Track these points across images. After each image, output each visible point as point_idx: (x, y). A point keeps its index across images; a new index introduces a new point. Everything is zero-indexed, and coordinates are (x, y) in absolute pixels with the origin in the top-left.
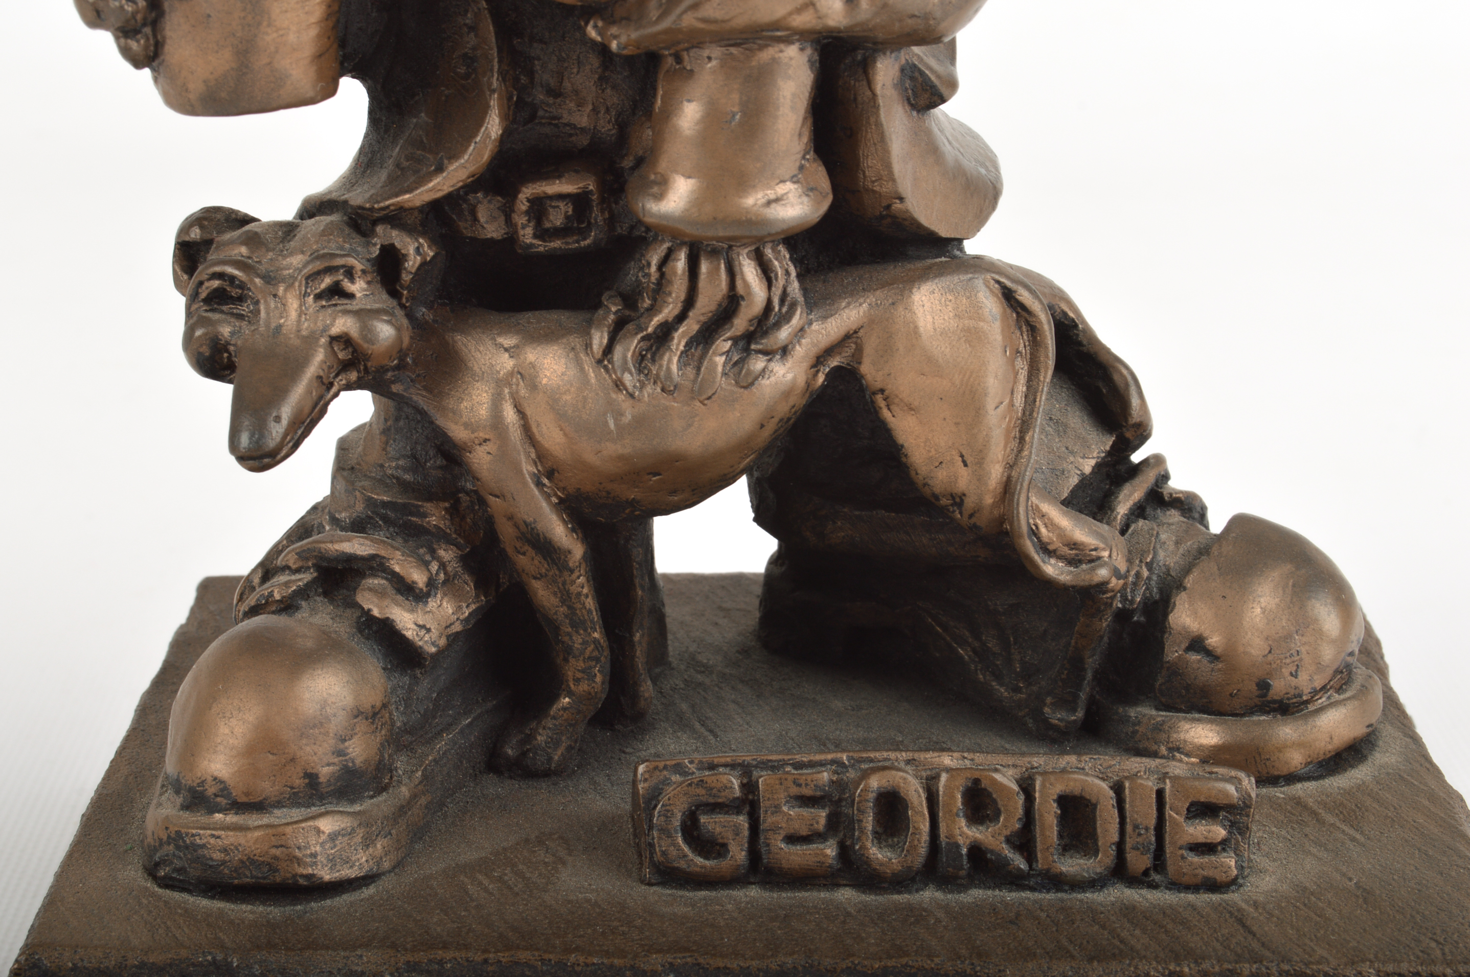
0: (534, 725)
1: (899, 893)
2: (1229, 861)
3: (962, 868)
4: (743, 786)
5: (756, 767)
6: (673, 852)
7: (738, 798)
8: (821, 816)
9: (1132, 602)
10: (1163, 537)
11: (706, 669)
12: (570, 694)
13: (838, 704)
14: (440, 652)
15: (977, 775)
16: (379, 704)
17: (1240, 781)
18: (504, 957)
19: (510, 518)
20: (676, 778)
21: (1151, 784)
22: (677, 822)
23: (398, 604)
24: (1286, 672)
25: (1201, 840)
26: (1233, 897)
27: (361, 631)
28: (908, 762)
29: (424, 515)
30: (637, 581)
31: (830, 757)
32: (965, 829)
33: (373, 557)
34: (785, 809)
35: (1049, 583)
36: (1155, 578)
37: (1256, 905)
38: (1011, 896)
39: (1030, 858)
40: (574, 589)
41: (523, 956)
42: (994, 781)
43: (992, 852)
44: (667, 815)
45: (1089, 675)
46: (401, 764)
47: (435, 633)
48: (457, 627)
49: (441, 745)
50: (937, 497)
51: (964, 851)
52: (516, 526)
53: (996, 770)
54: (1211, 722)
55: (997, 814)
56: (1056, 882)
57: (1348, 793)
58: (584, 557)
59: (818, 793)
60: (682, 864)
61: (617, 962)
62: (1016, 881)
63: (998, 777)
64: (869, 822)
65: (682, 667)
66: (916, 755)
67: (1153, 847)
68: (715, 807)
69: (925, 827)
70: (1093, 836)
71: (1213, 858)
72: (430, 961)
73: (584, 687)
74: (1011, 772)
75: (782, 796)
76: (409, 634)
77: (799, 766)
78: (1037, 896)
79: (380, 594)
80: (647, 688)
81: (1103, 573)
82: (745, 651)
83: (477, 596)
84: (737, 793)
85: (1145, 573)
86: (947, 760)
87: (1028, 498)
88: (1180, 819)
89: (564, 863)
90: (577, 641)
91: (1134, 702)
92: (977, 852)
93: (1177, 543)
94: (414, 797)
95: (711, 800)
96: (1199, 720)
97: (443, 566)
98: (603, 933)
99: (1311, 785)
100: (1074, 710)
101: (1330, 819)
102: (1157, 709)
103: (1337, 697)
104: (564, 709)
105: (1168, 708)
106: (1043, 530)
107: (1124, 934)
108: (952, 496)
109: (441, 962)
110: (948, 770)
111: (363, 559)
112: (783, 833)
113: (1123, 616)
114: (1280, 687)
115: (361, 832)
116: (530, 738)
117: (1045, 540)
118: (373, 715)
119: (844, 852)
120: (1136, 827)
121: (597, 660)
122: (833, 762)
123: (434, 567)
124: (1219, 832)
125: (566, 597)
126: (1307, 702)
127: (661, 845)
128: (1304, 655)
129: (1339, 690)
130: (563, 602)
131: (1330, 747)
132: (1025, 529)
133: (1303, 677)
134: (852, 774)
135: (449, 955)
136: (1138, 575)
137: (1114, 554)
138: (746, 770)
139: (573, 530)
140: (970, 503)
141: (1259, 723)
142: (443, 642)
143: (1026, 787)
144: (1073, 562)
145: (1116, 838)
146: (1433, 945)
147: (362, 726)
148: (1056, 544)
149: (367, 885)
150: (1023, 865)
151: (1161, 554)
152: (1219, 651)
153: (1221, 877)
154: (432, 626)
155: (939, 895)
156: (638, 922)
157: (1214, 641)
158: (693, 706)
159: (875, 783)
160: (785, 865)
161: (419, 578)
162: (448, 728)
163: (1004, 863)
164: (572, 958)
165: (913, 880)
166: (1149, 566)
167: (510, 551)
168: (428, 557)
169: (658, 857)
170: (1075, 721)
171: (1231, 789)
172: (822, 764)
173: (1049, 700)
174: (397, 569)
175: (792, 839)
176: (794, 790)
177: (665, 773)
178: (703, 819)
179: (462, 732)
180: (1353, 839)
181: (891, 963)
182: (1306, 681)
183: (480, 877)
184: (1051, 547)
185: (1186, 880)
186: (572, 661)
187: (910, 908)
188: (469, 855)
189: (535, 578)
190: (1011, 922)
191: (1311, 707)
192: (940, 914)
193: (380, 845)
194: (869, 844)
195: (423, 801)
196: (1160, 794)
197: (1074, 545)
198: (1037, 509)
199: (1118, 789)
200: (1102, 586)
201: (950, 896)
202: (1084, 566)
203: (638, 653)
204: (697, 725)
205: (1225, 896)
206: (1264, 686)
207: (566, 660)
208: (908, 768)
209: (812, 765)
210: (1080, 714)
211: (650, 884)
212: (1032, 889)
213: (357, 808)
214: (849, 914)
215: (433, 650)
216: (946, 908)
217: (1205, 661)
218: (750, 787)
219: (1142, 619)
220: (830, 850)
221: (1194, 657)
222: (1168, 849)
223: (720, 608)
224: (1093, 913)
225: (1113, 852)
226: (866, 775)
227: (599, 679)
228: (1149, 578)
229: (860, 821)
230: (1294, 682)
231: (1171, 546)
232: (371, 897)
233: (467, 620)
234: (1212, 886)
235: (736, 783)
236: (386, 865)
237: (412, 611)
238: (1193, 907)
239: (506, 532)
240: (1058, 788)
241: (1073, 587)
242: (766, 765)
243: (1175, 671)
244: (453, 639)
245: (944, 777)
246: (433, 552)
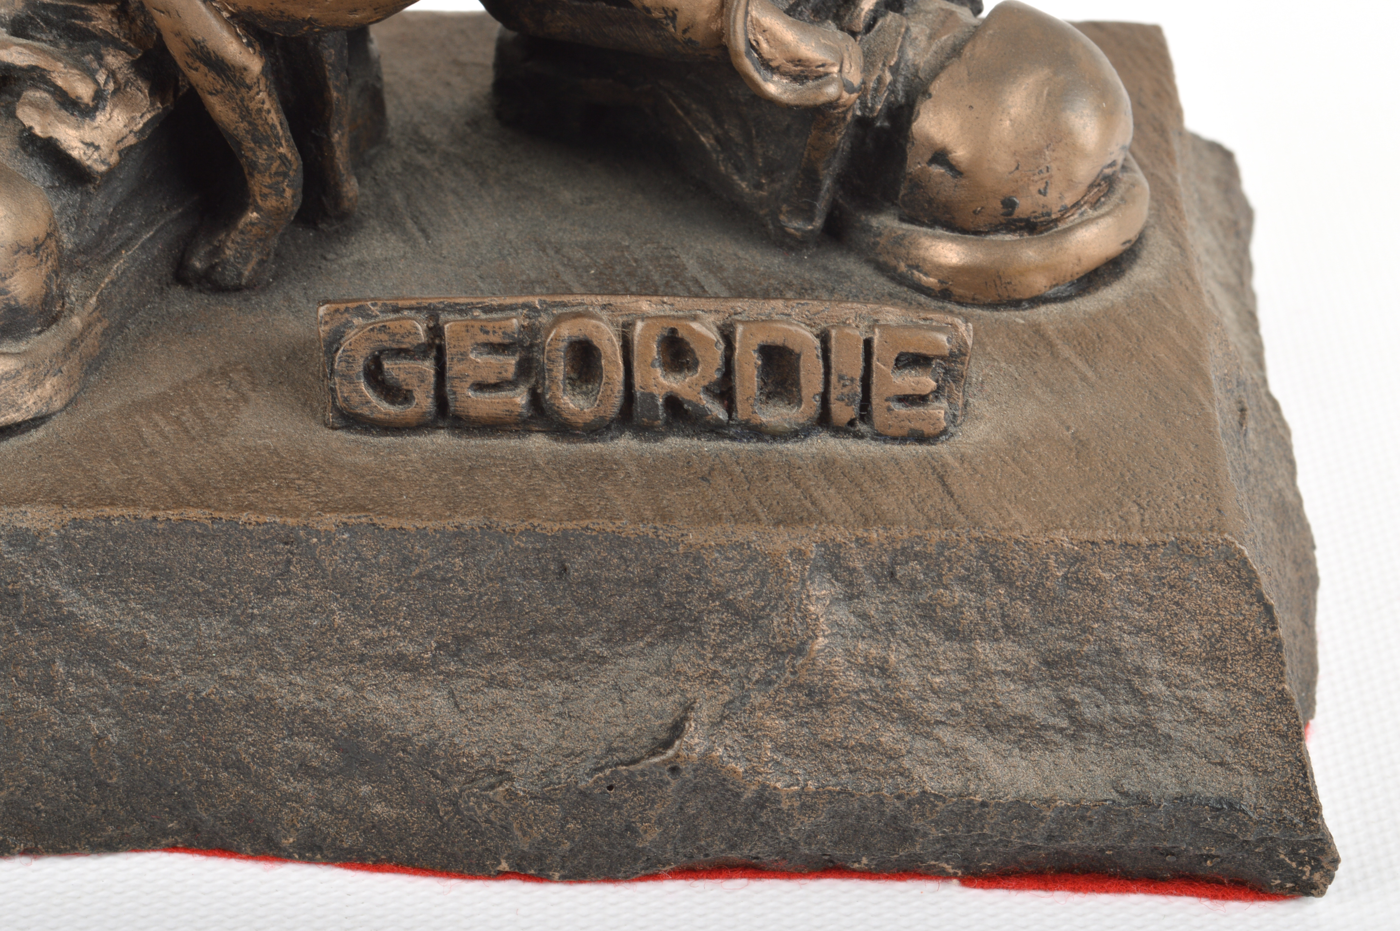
0: (222, 236)
1: (593, 441)
2: (939, 410)
3: (657, 418)
4: (429, 329)
5: (443, 310)
6: (355, 399)
7: (423, 344)
8: (510, 363)
9: (872, 109)
10: (915, 30)
11: (426, 146)
12: (258, 209)
13: (566, 196)
14: (111, 173)
15: (673, 324)
16: (42, 235)
17: (955, 327)
18: (173, 515)
19: (178, 34)
20: (358, 321)
21: (859, 334)
22: (359, 367)
23: (63, 122)
24: (1034, 189)
25: (909, 392)
26: (941, 449)
27: (24, 147)
28: (604, 307)
29: (89, 18)
30: (331, 83)
31: (521, 300)
32: (662, 380)
33: (33, 68)
34: (472, 356)
35: (771, 102)
36: (901, 79)
37: (962, 459)
38: (708, 446)
39: (730, 409)
40: (253, 106)
41: (193, 513)
42: (692, 331)
43: (689, 402)
44: (349, 361)
45: (827, 183)
46: (74, 288)
47: (106, 150)
48: (132, 140)
49: (118, 265)
50: (648, 10)
51: (660, 401)
52: (184, 42)
53: (695, 318)
54: (952, 240)
55: (696, 363)
56: (757, 432)
57: (1093, 318)
58: (264, 72)
59: (507, 341)
60: (365, 411)
61: (290, 521)
62: (716, 430)
63: (695, 325)
64: (560, 370)
65: (403, 144)
66: (613, 300)
67: (858, 399)
68: (399, 353)
69: (619, 376)
70: (797, 383)
71: (921, 409)
72: (97, 518)
73: (272, 203)
74: (711, 318)
75: (468, 343)
76: (75, 154)
77: (488, 309)
78: (736, 446)
79: (41, 108)
81: (831, 91)
82: (474, 123)
83: (153, 104)
84: (423, 338)
85: (888, 77)
86: (645, 305)
87: (747, 13)
88: (888, 370)
89: (246, 401)
90: (262, 157)
91: (876, 208)
92: (673, 402)
93: (931, 37)
94: (88, 326)
95: (395, 346)
96: (939, 238)
97: (112, 74)
98: (278, 487)
99: (1055, 309)
100: (811, 220)
101: (1066, 351)
102: (902, 220)
103: (1091, 213)
104: (252, 224)
105: (912, 220)
106: (764, 45)
107: (817, 494)
108: (665, 10)
109: (108, 519)
110: (644, 317)
111: (21, 69)
112: (470, 381)
113: (863, 123)
114: (1025, 206)
115: (26, 375)
116: (217, 251)
117: (767, 56)
118: (37, 248)
119: (536, 400)
120: (841, 378)
121: (285, 175)
122: (524, 306)
123: (101, 78)
124: (926, 382)
125: (245, 113)
126: (1056, 221)
127: (343, 390)
128: (1054, 171)
129: (1094, 205)
130: (243, 118)
131: (1077, 269)
132: (741, 46)
133: (1053, 194)
134: (544, 319)
135: (117, 512)
136: (880, 80)
137: (846, 67)
138: (433, 312)
139: (250, 44)
140: (682, 19)
141: (1003, 243)
142: (114, 159)
143: (727, 335)
144: (799, 78)
145: (820, 388)
146: (1135, 509)
147: (25, 260)
148: (778, 60)
149: (36, 427)
150: (722, 415)
151: (910, 53)
152: (963, 166)
153: (928, 429)
154: (99, 140)
155: (634, 444)
156: (317, 474)
157: (960, 153)
158: (408, 197)
159: (567, 331)
160: (473, 413)
161: (83, 90)
162: (126, 243)
163: (703, 412)
164: (244, 517)
165: (608, 428)
166: (895, 70)
167: (181, 64)
168: (95, 65)
169: (339, 403)
170: (812, 231)
171: (943, 338)
172: (512, 308)
173: (784, 208)
174: (60, 83)
175: (480, 387)
176: (482, 338)
177: (347, 315)
178: (387, 365)
179: (143, 246)
180: (1084, 378)
181: (570, 525)
182: (1054, 201)
183: (157, 417)
184: (774, 64)
185: (891, 432)
186: (258, 176)
187: (601, 459)
188: (148, 390)
189: (211, 94)
190: (703, 478)
191: (1061, 226)
192: (632, 468)
193: (49, 386)
194: (560, 394)
195: (99, 328)
196: (868, 343)
197: (799, 62)
198: (757, 24)
199: (824, 338)
200: (832, 104)
201: (645, 445)
202: (810, 83)
203: (338, 153)
205: (932, 448)
206: (1009, 204)
207: (251, 175)
208: (605, 315)
209: (502, 308)
210: (818, 223)
211: (334, 428)
212: (732, 438)
213: (23, 346)
214: (536, 467)
215: (103, 168)
216: (639, 459)
217: (949, 175)
218: (436, 331)
219: (886, 124)
220: (520, 398)
221: (937, 170)
222: (875, 400)
224: (789, 466)
225: (817, 402)
226: (558, 320)
227: (288, 193)
228: (894, 83)
229: (551, 370)
230: (1042, 199)
231: (922, 41)
232: (40, 441)
233: (142, 131)
234: (921, 438)
235: (421, 329)
236: (57, 404)
237: (78, 128)
238: (896, 461)
239: (176, 48)
240: (761, 338)
242: (454, 308)
243: (917, 184)
244: (125, 154)
245: (640, 325)
246: (100, 58)
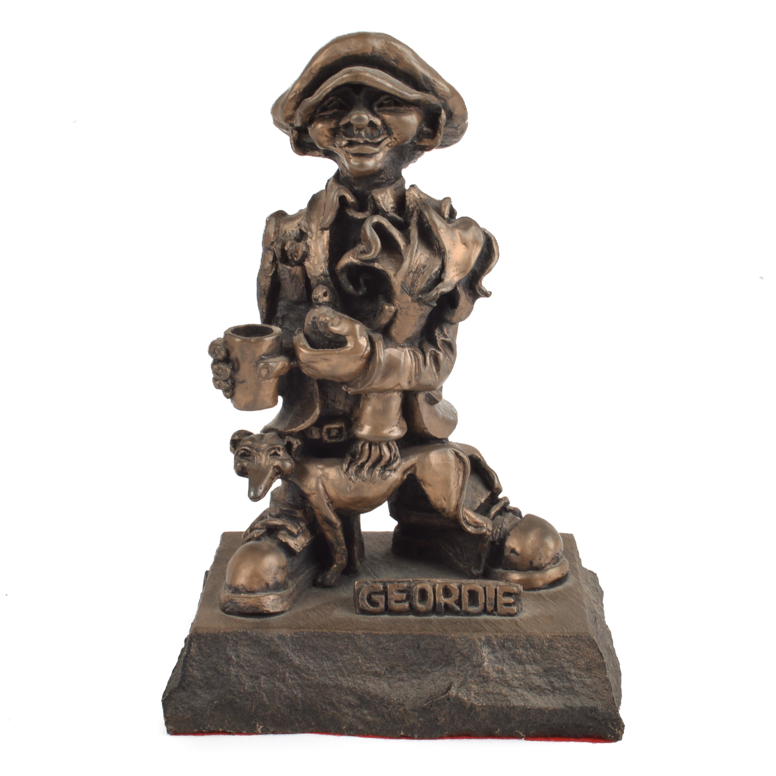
0: (326, 573)
1: (425, 616)
2: (515, 608)
3: (442, 609)
4: (383, 587)
5: (387, 582)
6: (364, 605)
7: (381, 591)
8: (404, 596)
9: (495, 539)
10: (505, 520)
11: (376, 559)
12: (336, 564)
13: (414, 569)
14: (301, 552)
15: (446, 584)
16: (285, 565)
17: (518, 586)
18: (320, 631)
19: (321, 514)
20: (365, 585)
21: (494, 587)
22: (365, 597)
23: (289, 538)
24: (537, 558)
25: (507, 602)
26: (516, 618)
27: (279, 546)
28: (428, 581)
29: (296, 514)
30: (355, 533)
31: (407, 580)
32: (443, 599)
33: (282, 525)
34: (395, 593)
35: (469, 533)
36: (502, 532)
37: (521, 620)
38: (455, 617)
39: (461, 607)
40: (338, 534)
41: (325, 630)
42: (451, 586)
43: (450, 605)
44: (363, 595)
45: (484, 560)
46: (290, 583)
47: (299, 547)
48: (305, 545)
49: (301, 578)
50: (438, 509)
51: (443, 605)
52: (322, 517)
53: (452, 583)
54: (517, 573)
55: (452, 595)
56: (467, 613)
57: (555, 593)
58: (341, 525)
59: (404, 589)
60: (367, 609)
61: (349, 632)
62: (457, 613)
63: (452, 585)
64: (417, 597)
65: (369, 559)
66: (430, 579)
67: (494, 604)
68: (376, 593)
69: (432, 598)
70: (478, 601)
71: (510, 607)
72: (300, 632)
73: (340, 562)
74: (456, 584)
75: (394, 590)
76: (292, 546)
77: (399, 582)
78: (463, 617)
79: (285, 535)
80: (358, 563)
81: (484, 530)
82: (387, 554)
83: (311, 537)
84: (382, 589)
85: (499, 531)
86: (439, 581)
87: (463, 509)
88: (501, 597)
89: (335, 609)
90: (338, 549)
91: (497, 568)
92: (446, 605)
93: (510, 522)
94: (294, 591)
95: (375, 591)
96: (514, 572)
97: (301, 528)
98: (346, 626)
99: (545, 591)
100: (480, 570)
101: (548, 599)
102: (503, 569)
103: (553, 566)
104: (335, 568)
105: (506, 569)
106: (467, 518)
107: (484, 626)
108: (442, 509)
109: (303, 632)
110: (439, 583)
111: (280, 526)
112: (394, 600)
113: (493, 543)
114: (536, 563)
115: (280, 600)
116: (325, 576)
117: (468, 521)
118: (283, 568)
119: (411, 605)
120: (489, 599)
121: (344, 554)
122: (408, 581)
123: (299, 528)
124: (512, 600)
125: (336, 536)
126: (544, 567)
127: (361, 603)
128: (542, 554)
129: (554, 564)
130: (335, 538)
131: (550, 580)
132: (462, 518)
133: (542, 560)
134: (413, 584)
135: (305, 630)
136: (497, 531)
137: (488, 525)
138: (384, 583)
139: (338, 518)
140: (447, 511)
141: (530, 573)
142: (301, 549)
143: (460, 588)
144: (476, 527)
145: (484, 601)
146: (566, 629)
147: (281, 571)
148: (471, 522)
149: (282, 614)
150: (459, 609)
151: (504, 526)
152: (519, 553)
153: (512, 612)
154: (298, 544)
155: (436, 617)
156: (355, 623)
157: (518, 550)
158: (372, 570)
159: (419, 586)
160: (395, 608)
161: (295, 531)
162: (302, 573)
163: (453, 608)
164: (337, 631)
165: (429, 613)
166: (500, 529)
167: (320, 524)
168: (297, 526)
169: (361, 606)
170: (480, 573)
171: (515, 589)
172: (405, 582)
173: (473, 567)
174: (289, 528)
175: (397, 602)
176: (397, 588)
177: (363, 584)
178: (373, 596)
179: (306, 575)
180: (552, 604)
181: (421, 633)
182: (544, 561)
183: (312, 612)
184: (470, 523)
185: (503, 613)
186: (337, 555)
187: (428, 620)
188: (309, 607)
189: (327, 531)
190: (455, 623)
191: (545, 569)
192: (436, 622)
193: (285, 603)
194: (417, 603)
195: (296, 593)
196: (496, 590)
197: (476, 523)
198: (465, 513)
199: (485, 589)
200: (484, 534)
201: (439, 617)
202: (479, 529)
203: (356, 553)
204: (373, 574)
205: (513, 618)
206: (531, 563)
207: (335, 554)
208: (428, 583)
209: (402, 582)
210: (481, 571)
211: (358, 614)
212: (461, 616)
213: (279, 593)
214: (411, 621)
215: (299, 551)
216: (438, 620)
217: (515, 555)
218: (385, 588)
219: (499, 544)
220: (407, 605)
221: (512, 555)
222: (498, 604)
223: (381, 542)
224: (477, 622)
225: (483, 606)
226: (416, 584)
227: (344, 560)
228: (500, 532)
229: (415, 597)
230: (540, 561)
231: (507, 523)
232: (283, 617)
233: (308, 543)
234: (510, 615)
235: (381, 587)
236: (287, 609)
237: (293, 540)
238: (504, 620)
239: (319, 518)
240: (468, 588)
241: (476, 534)
242: (391, 582)
243: (507, 558)
244: (304, 548)
245: (437, 585)
246: (299, 524)
